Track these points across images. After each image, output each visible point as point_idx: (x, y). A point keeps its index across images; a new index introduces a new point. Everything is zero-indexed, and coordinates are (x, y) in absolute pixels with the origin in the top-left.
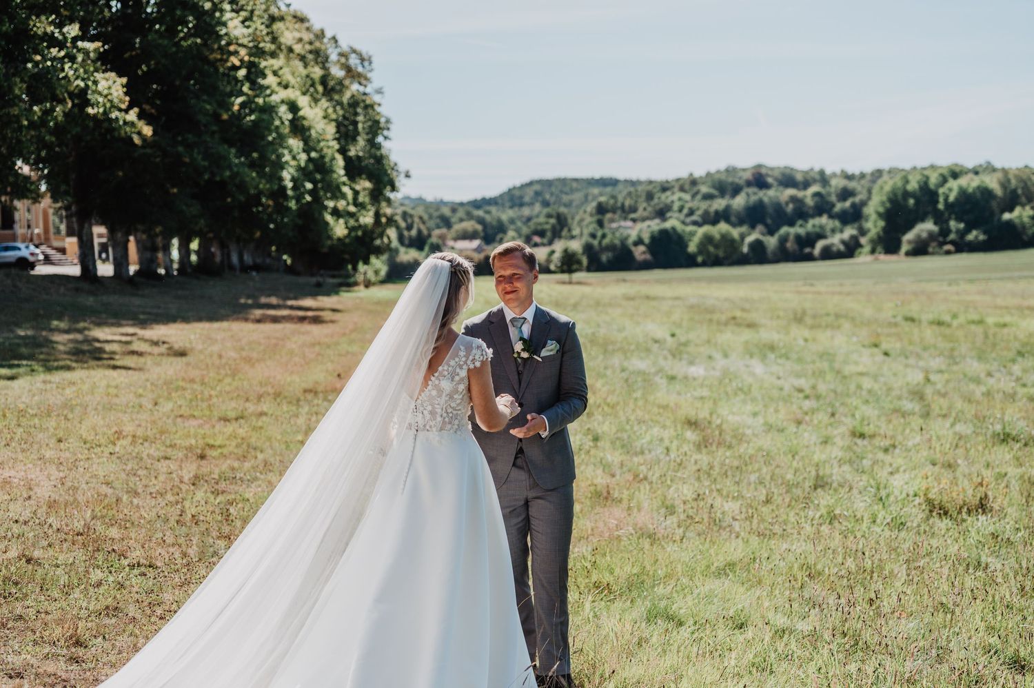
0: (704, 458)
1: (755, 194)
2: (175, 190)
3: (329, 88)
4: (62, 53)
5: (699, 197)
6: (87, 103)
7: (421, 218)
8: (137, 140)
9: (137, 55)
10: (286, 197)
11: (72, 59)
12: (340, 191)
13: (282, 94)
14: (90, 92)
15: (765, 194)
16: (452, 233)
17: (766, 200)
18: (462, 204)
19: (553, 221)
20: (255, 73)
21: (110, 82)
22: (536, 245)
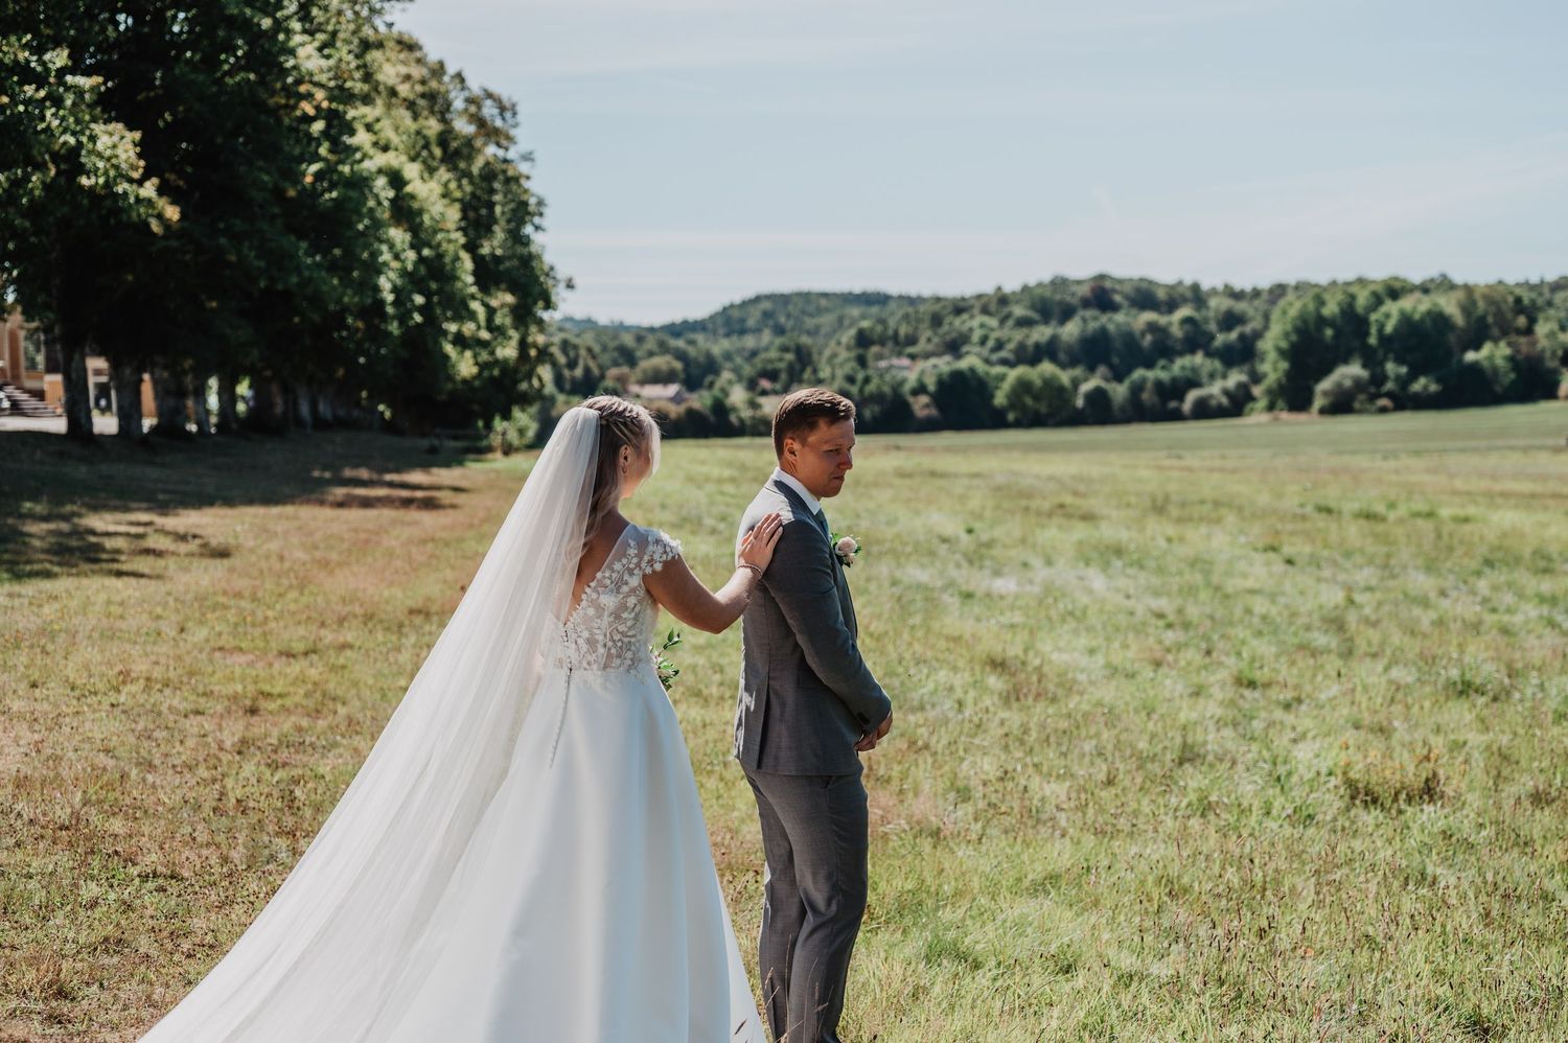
0: (1014, 718)
1: (1095, 319)
2: (214, 304)
3: (451, 153)
4: (42, 93)
5: (1010, 323)
6: (81, 169)
7: (589, 350)
8: (155, 226)
9: (157, 97)
10: (383, 316)
11: (58, 102)
12: (467, 307)
13: (380, 160)
14: (84, 152)
15: (1110, 320)
16: (638, 373)
17: (1111, 327)
18: (652, 330)
19: (790, 357)
20: (338, 126)
21: (116, 138)
22: (764, 393)
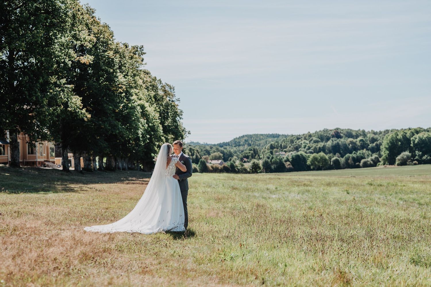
1: (335, 141)
2: (98, 138)
3: (157, 99)
4: (60, 89)
5: (312, 142)
7: (197, 151)
8: (85, 119)
9: (86, 89)
10: (139, 140)
11: (63, 91)
12: (161, 138)
13: (139, 102)
14: (69, 102)
15: (340, 141)
16: (210, 157)
17: (340, 143)
18: (215, 145)
19: (252, 152)
20: (128, 94)
21: (77, 99)
22: (245, 162)
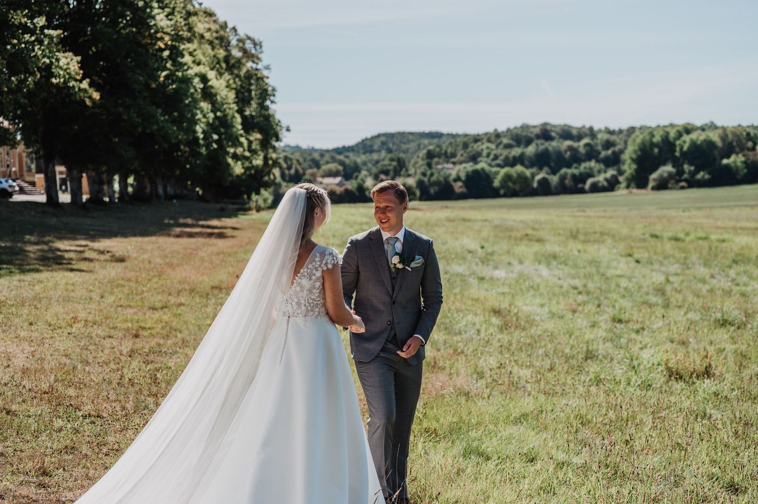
0: (505, 338)
1: (542, 144)
2: (117, 140)
3: (230, 65)
4: (33, 38)
5: (501, 146)
6: (52, 75)
7: (298, 161)
8: (88, 102)
9: (89, 40)
10: (198, 145)
11: (41, 42)
12: (238, 140)
13: (196, 69)
14: (53, 67)
15: (550, 145)
16: (321, 172)
17: (550, 148)
18: (328, 151)
19: (394, 163)
20: (176, 53)
21: (69, 60)
